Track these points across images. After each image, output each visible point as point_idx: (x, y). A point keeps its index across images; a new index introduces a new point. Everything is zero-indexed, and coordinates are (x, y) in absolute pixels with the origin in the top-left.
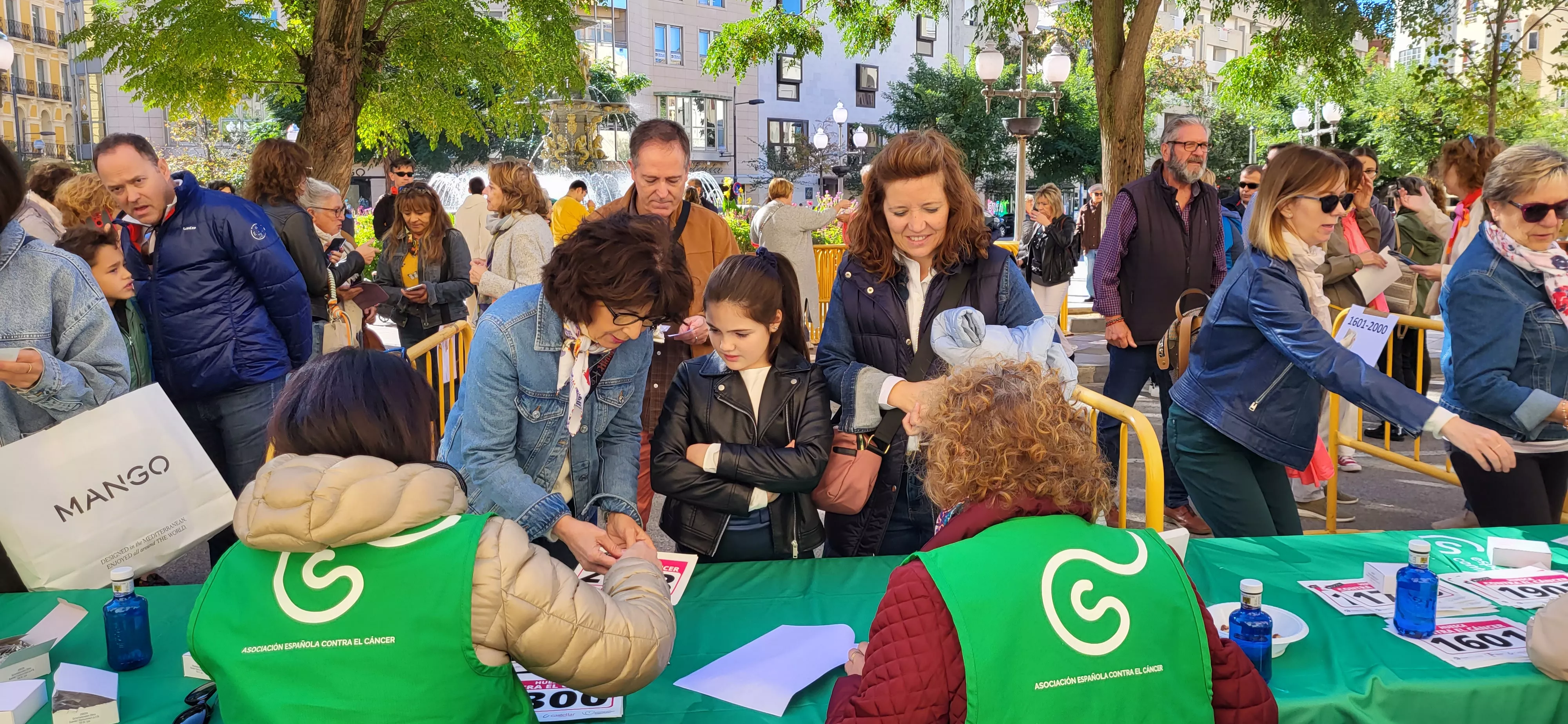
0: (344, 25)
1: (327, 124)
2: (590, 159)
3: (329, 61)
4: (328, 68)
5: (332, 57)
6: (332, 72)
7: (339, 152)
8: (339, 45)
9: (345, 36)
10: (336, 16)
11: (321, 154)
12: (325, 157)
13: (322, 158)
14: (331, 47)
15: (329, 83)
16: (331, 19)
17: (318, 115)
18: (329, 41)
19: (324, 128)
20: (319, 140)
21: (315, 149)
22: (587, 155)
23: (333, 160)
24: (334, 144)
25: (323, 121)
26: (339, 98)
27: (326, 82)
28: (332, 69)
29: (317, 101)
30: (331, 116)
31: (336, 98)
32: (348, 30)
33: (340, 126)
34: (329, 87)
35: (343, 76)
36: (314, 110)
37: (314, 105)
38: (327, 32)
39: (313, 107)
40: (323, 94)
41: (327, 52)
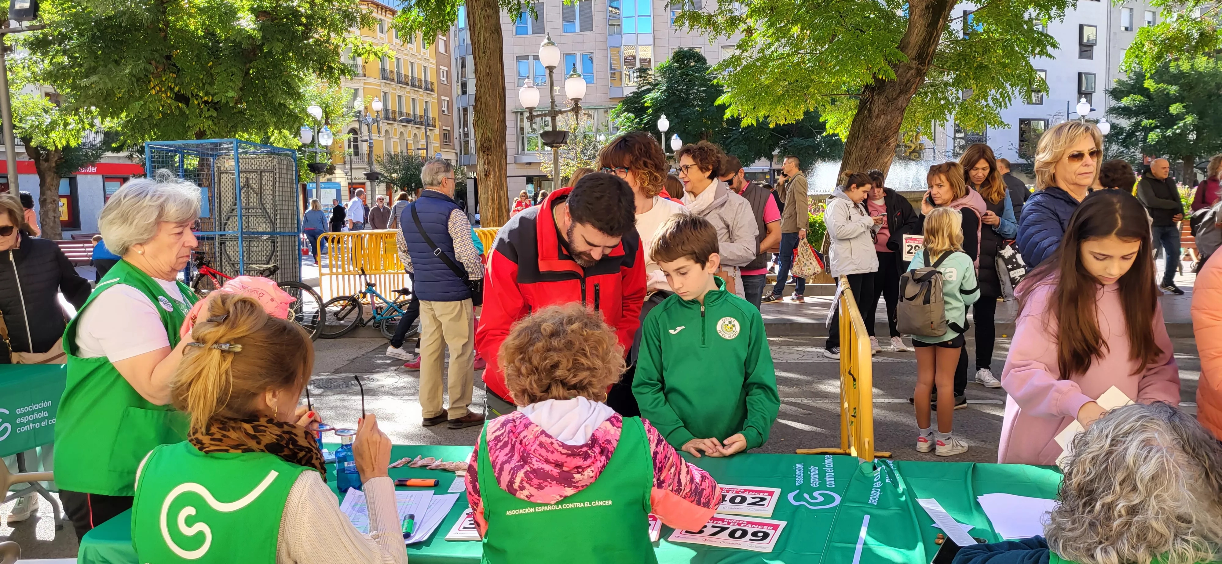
1: (883, 125)
2: (914, 151)
3: (909, 75)
4: (905, 80)
5: (913, 72)
6: (906, 84)
7: (889, 145)
8: (922, 63)
9: (927, 55)
10: (924, 39)
11: (875, 146)
12: (878, 150)
13: (875, 151)
14: (914, 65)
15: (900, 93)
16: (920, 42)
17: (878, 117)
18: (915, 59)
19: (880, 127)
20: (876, 137)
21: (871, 144)
22: (913, 147)
23: (883, 152)
24: (886, 139)
25: (881, 122)
26: (902, 103)
27: (898, 91)
28: (908, 81)
29: (882, 107)
30: (889, 117)
31: (900, 104)
32: (931, 50)
33: (894, 125)
34: (899, 96)
35: (914, 86)
36: (875, 114)
37: (877, 110)
38: (915, 52)
39: (876, 111)
40: (890, 101)
41: (910, 68)
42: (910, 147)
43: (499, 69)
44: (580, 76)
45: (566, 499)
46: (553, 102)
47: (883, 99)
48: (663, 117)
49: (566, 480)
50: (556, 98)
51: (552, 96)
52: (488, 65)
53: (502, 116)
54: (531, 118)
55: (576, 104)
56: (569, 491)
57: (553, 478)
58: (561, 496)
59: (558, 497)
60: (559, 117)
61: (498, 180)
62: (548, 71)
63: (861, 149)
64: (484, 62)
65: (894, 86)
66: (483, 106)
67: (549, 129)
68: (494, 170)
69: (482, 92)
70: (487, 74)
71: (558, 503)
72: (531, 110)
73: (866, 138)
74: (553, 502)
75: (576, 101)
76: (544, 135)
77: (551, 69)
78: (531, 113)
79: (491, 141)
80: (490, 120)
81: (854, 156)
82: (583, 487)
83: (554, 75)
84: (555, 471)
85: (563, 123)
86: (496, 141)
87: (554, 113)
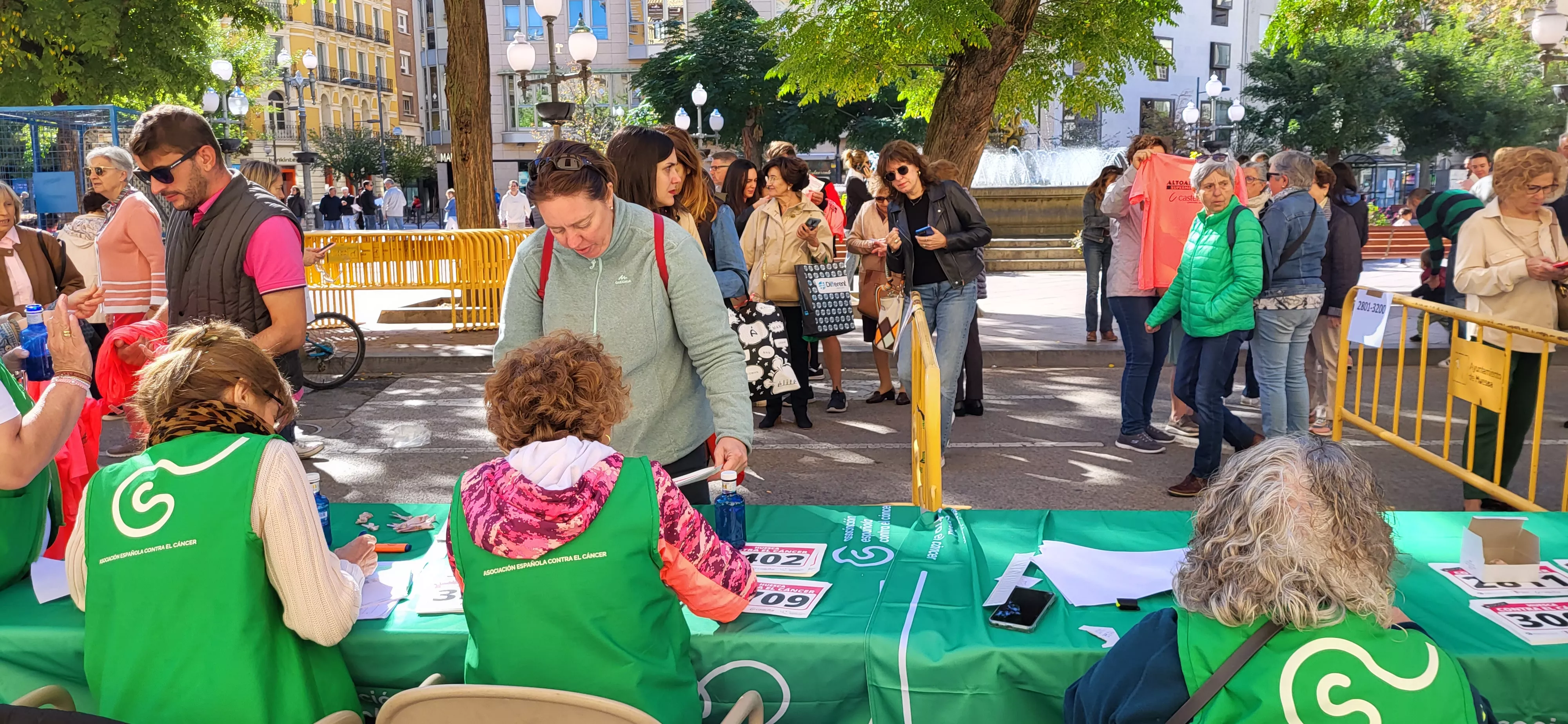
0: (1027, 8)
1: (973, 105)
2: (1013, 137)
3: (1004, 42)
4: (999, 50)
5: (1009, 38)
6: (1001, 54)
7: (979, 130)
8: (1020, 28)
9: (1026, 19)
11: (963, 132)
12: (966, 136)
13: (963, 137)
14: (1010, 29)
15: (994, 65)
16: (1017, 2)
17: (966, 94)
18: (1011, 23)
19: (969, 107)
20: (963, 119)
21: (959, 128)
22: (1012, 132)
23: (972, 139)
24: (977, 121)
25: (970, 101)
26: (996, 77)
27: (991, 63)
28: (1003, 50)
29: (971, 82)
30: (980, 96)
31: (993, 78)
32: (1030, 12)
33: (987, 106)
34: (991, 68)
35: (1010, 57)
36: (963, 91)
37: (965, 86)
38: (1011, 15)
39: (964, 88)
40: (981, 75)
41: (1005, 34)
42: (1008, 132)
43: (480, 18)
44: (588, 31)
45: (550, 552)
46: (553, 64)
47: (972, 72)
48: (699, 86)
49: (548, 531)
50: (557, 60)
51: (552, 56)
52: (465, 13)
53: (484, 81)
54: (524, 85)
55: (584, 68)
56: (554, 544)
57: (533, 529)
58: (544, 550)
59: (541, 550)
60: (562, 84)
61: (480, 166)
62: (545, 22)
63: (947, 134)
64: (459, 8)
65: (986, 56)
66: (459, 68)
67: (548, 99)
68: (475, 152)
69: (457, 50)
70: (464, 26)
71: (541, 558)
72: (523, 73)
73: (952, 120)
74: (535, 557)
75: (584, 63)
76: (542, 107)
77: (550, 19)
78: (523, 78)
79: (470, 115)
80: (469, 87)
81: (937, 142)
82: (570, 537)
83: (554, 28)
84: (536, 521)
85: (567, 92)
86: (476, 115)
87: (555, 80)
